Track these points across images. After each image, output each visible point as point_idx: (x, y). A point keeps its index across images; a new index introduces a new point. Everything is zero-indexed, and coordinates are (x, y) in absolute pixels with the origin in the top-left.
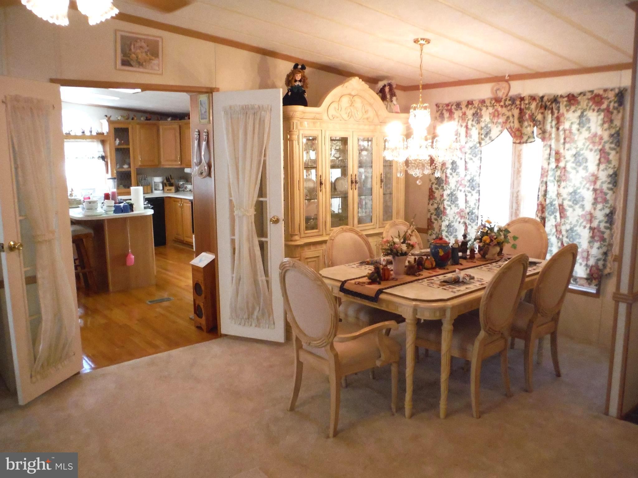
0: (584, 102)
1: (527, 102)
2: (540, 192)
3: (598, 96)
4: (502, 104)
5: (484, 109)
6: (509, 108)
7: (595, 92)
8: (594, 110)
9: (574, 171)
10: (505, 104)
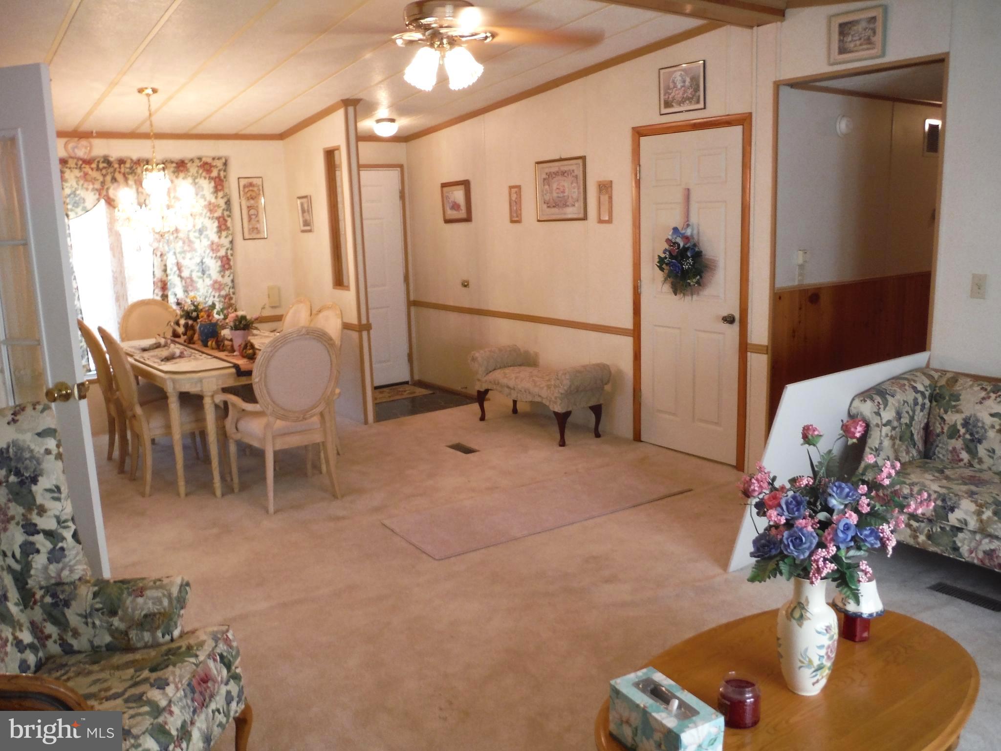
0: (193, 169)
1: (128, 165)
2: (155, 268)
3: (206, 163)
4: (94, 166)
5: (68, 171)
6: (104, 172)
7: (204, 159)
8: (205, 178)
9: (198, 240)
10: (98, 166)
